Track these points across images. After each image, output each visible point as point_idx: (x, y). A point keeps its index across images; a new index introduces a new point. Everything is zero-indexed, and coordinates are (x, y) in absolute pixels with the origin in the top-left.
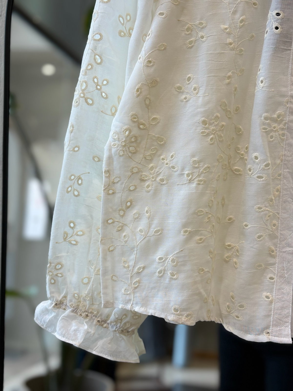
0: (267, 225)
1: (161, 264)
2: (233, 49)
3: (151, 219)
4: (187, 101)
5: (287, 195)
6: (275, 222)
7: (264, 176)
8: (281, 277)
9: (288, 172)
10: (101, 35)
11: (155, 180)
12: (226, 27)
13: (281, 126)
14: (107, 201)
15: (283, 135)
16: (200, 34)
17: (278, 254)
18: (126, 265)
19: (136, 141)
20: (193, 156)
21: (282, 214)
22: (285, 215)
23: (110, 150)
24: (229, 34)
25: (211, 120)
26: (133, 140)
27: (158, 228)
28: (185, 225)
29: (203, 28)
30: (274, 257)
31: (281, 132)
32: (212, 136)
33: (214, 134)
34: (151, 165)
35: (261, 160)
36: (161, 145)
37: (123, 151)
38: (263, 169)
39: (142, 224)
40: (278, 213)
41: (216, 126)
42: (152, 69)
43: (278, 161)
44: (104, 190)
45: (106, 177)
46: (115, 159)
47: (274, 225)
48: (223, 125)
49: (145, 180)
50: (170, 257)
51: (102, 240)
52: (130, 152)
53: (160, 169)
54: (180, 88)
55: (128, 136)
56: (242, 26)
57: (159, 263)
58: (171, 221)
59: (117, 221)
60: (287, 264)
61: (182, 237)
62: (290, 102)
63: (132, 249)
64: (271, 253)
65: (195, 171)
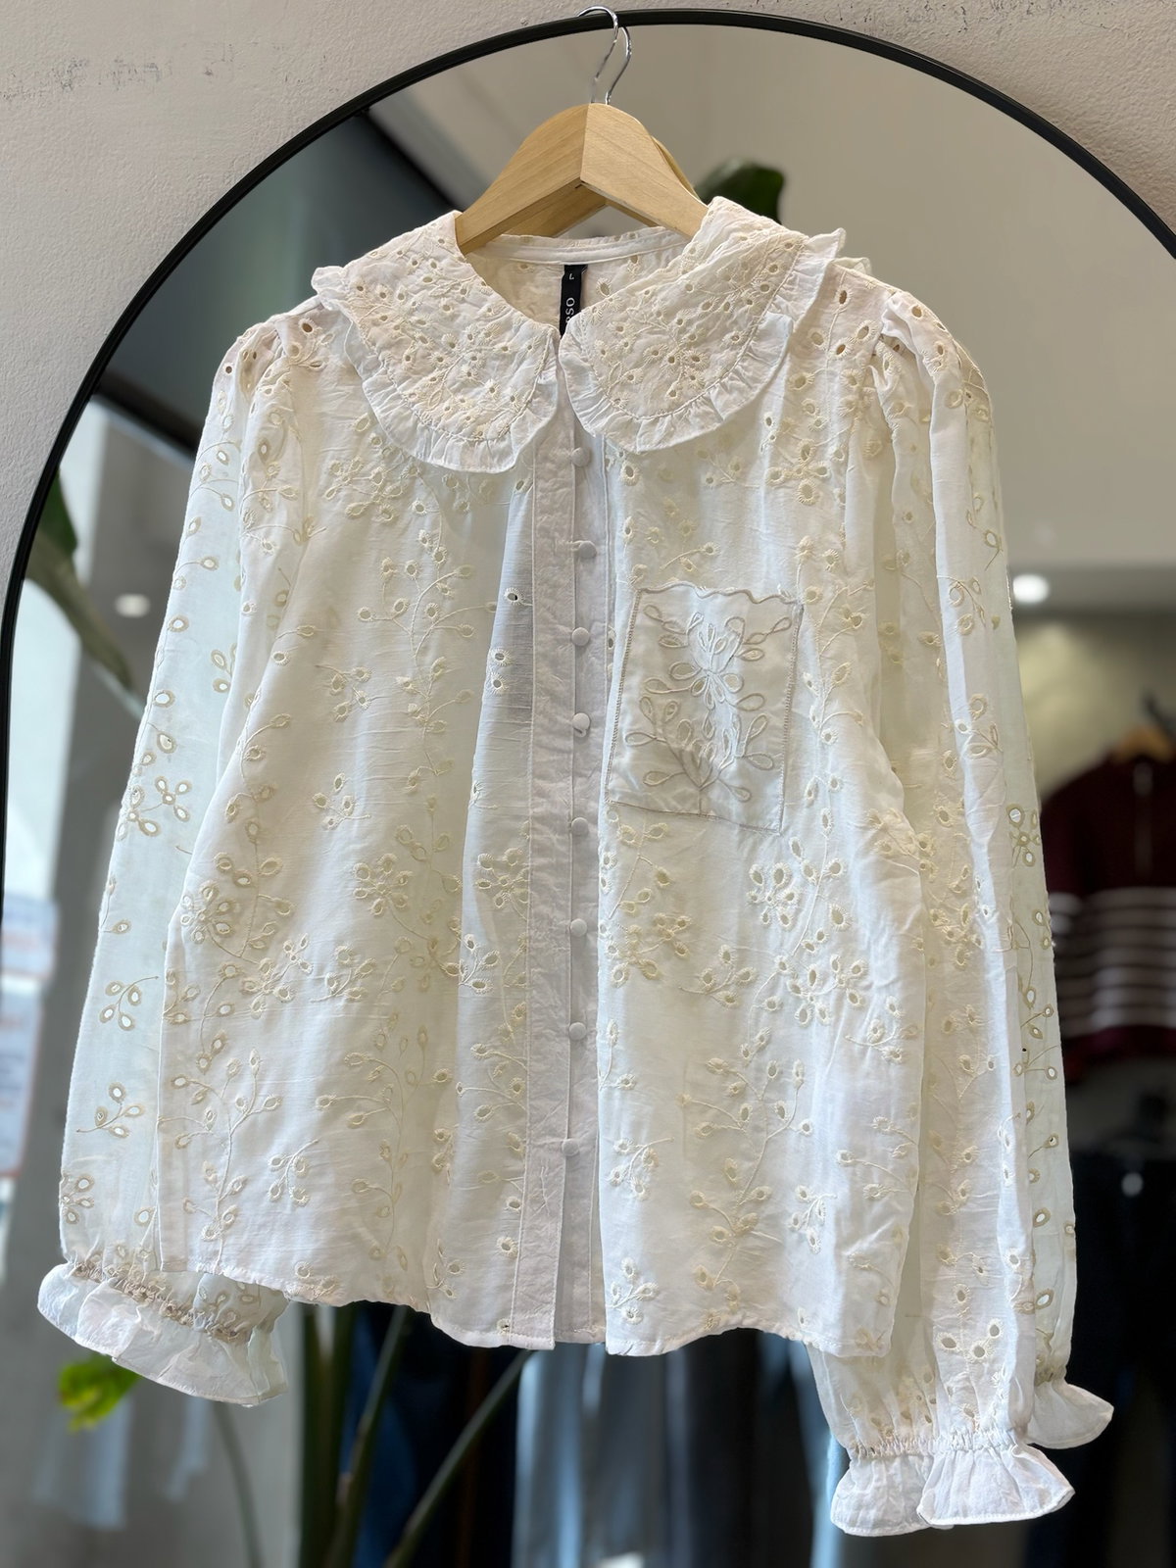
0: (498, 1088)
1: (275, 1173)
2: (421, 724)
3: (259, 1075)
4: (333, 829)
5: (540, 1023)
6: (516, 1080)
7: (485, 981)
8: (534, 1201)
9: (540, 973)
10: (169, 694)
11: (271, 993)
12: (406, 679)
13: (519, 878)
14: (171, 1039)
15: (524, 896)
16: (359, 693)
17: (527, 1151)
18: (210, 1178)
19: (230, 911)
20: (339, 942)
21: (533, 1063)
22: (542, 1067)
23: (178, 930)
24: (413, 693)
25: (376, 867)
26: (224, 908)
27: (274, 1096)
28: (322, 1089)
29: (363, 682)
30: (519, 1157)
31: (518, 891)
32: (379, 900)
33: (383, 896)
34: (264, 961)
35: (479, 949)
36: (282, 917)
37: (202, 932)
38: (485, 969)
39: (243, 1090)
40: (525, 1062)
41: (386, 879)
42: (261, 766)
43: (518, 952)
44: (165, 1014)
45: (170, 987)
46: (187, 950)
47: (517, 1088)
48: (405, 878)
49: (253, 993)
50: (294, 1158)
51: (161, 1123)
52: (217, 934)
53: (281, 968)
54: (322, 801)
55: (210, 902)
56: (438, 677)
57: (273, 1170)
58: (297, 1079)
59: (194, 1082)
60: (548, 1174)
61: (316, 1114)
62: (534, 829)
63: (223, 1140)
64: (512, 1149)
65: (344, 972)
